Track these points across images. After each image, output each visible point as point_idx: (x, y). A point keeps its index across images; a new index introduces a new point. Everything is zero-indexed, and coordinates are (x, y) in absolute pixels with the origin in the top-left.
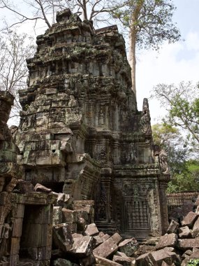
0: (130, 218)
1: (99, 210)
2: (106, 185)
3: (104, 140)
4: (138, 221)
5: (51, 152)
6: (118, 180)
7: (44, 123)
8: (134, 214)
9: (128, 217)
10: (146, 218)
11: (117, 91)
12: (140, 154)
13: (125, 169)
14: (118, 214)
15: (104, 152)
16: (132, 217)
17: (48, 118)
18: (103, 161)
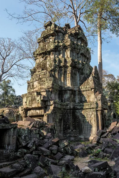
0: (83, 129)
1: (67, 126)
2: (70, 114)
3: (69, 91)
4: (87, 130)
5: (37, 101)
6: (77, 111)
7: (37, 87)
8: (85, 127)
9: (82, 128)
10: (90, 129)
11: (76, 65)
12: (89, 97)
13: (80, 105)
14: (78, 127)
15: (69, 98)
16: (84, 128)
17: (38, 83)
18: (69, 102)
